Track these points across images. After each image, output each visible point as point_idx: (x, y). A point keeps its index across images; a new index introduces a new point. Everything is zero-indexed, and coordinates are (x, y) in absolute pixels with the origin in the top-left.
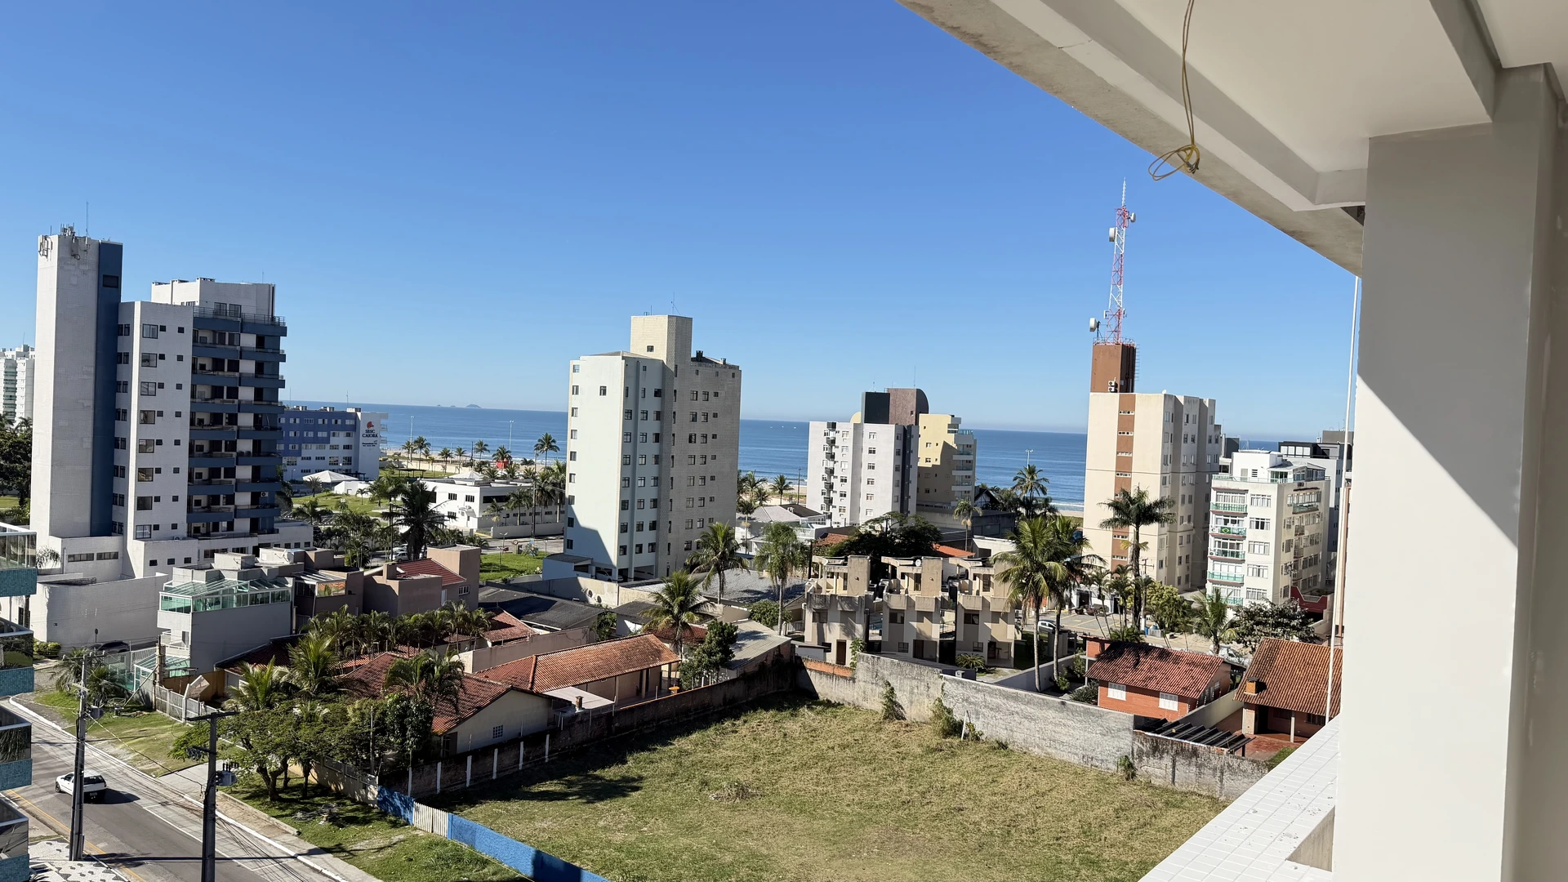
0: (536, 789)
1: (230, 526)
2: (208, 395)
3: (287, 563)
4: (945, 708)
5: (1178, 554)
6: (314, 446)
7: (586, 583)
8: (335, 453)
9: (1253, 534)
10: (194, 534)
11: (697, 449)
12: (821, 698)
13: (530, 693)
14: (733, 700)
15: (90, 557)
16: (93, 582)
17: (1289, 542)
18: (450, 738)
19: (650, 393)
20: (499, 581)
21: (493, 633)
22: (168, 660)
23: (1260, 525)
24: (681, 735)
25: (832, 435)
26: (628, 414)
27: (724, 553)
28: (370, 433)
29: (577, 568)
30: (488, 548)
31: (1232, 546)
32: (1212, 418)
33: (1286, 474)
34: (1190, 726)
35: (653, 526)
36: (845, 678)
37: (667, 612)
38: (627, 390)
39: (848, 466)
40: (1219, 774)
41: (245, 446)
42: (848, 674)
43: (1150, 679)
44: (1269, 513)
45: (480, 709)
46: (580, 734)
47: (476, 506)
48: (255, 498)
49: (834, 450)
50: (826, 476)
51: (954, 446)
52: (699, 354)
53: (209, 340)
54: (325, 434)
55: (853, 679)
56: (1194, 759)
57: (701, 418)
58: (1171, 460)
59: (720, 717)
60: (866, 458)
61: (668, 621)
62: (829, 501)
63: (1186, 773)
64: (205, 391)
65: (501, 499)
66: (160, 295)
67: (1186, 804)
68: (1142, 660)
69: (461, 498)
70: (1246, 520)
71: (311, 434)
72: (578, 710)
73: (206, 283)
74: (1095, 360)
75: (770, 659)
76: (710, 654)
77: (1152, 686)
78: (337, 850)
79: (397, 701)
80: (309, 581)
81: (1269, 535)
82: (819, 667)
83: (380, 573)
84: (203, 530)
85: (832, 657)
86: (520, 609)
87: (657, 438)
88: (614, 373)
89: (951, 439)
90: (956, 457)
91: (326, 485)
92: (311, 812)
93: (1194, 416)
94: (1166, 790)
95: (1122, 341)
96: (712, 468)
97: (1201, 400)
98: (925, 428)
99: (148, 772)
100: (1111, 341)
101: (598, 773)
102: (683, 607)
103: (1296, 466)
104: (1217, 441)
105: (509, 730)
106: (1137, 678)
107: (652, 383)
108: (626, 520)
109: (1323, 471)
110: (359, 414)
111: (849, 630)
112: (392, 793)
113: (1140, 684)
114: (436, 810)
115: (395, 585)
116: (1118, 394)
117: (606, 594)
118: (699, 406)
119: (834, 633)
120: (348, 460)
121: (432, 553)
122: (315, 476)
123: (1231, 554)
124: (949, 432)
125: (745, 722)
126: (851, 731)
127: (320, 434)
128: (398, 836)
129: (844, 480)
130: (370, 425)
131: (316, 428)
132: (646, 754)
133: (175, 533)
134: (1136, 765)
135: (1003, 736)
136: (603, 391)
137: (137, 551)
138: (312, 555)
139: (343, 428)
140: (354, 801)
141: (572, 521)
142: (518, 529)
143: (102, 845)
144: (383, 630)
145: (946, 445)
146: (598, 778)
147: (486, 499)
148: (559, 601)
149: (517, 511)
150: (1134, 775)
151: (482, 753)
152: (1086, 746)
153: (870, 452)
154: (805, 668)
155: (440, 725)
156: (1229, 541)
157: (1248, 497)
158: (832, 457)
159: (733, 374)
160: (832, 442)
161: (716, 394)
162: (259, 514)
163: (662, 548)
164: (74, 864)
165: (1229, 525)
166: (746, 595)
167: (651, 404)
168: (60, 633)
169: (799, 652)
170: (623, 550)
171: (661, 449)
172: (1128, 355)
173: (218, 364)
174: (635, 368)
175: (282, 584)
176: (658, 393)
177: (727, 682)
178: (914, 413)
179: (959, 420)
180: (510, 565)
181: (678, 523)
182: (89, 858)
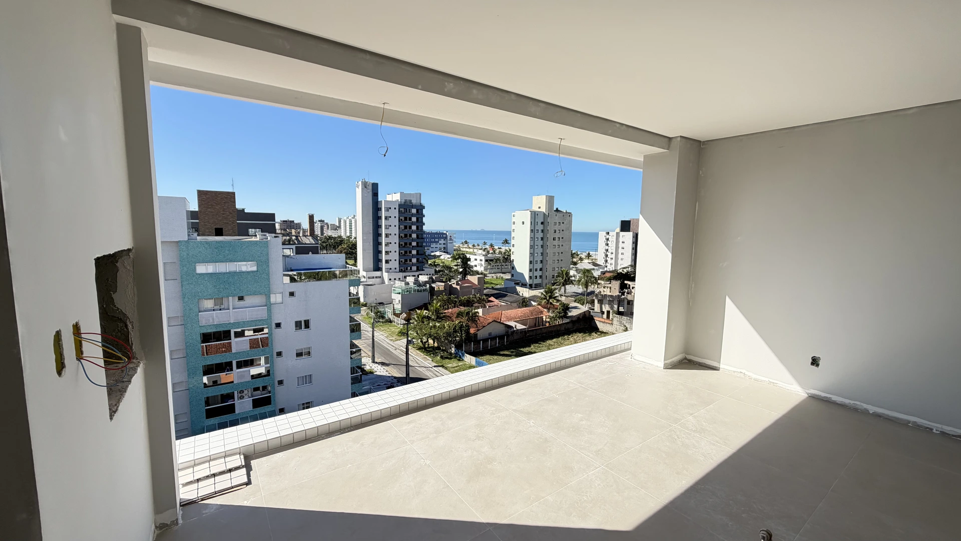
0: (502, 353)
1: (411, 269)
2: (403, 228)
3: (427, 280)
6: (434, 244)
7: (519, 288)
8: (440, 246)
10: (401, 271)
11: (556, 242)
12: (600, 330)
13: (500, 322)
14: (568, 329)
15: (373, 278)
16: (375, 285)
18: (475, 335)
19: (539, 223)
20: (490, 287)
21: (488, 304)
22: (395, 308)
24: (550, 339)
25: (608, 236)
26: (532, 231)
27: (566, 279)
28: (451, 239)
29: (515, 284)
30: (487, 277)
35: (541, 270)
36: (609, 323)
37: (545, 299)
38: (531, 222)
39: (614, 248)
41: (414, 244)
42: (610, 322)
45: (484, 326)
46: (516, 337)
47: (483, 263)
48: (418, 260)
49: (608, 242)
50: (605, 252)
52: (557, 209)
53: (403, 211)
54: (437, 240)
55: (612, 324)
57: (557, 231)
59: (563, 335)
60: (621, 245)
61: (545, 302)
62: (606, 261)
64: (403, 227)
65: (491, 260)
66: (389, 198)
69: (478, 260)
71: (433, 240)
72: (515, 329)
73: (402, 193)
75: (581, 316)
76: (560, 313)
78: (442, 366)
79: (459, 323)
80: (433, 285)
82: (599, 319)
83: (454, 284)
84: (403, 270)
85: (605, 316)
86: (497, 296)
87: (542, 239)
88: (527, 217)
91: (438, 256)
92: (435, 354)
96: (562, 249)
99: (391, 340)
101: (522, 349)
102: (550, 297)
105: (493, 334)
107: (540, 220)
108: (532, 268)
110: (447, 233)
111: (612, 308)
112: (459, 351)
114: (472, 357)
115: (458, 287)
117: (525, 292)
118: (557, 228)
119: (606, 308)
120: (445, 248)
121: (469, 277)
122: (435, 253)
125: (572, 336)
127: (436, 240)
128: (460, 363)
129: (612, 253)
130: (451, 237)
131: (435, 238)
132: (538, 344)
133: (396, 270)
136: (523, 223)
137: (386, 276)
138: (434, 277)
139: (443, 238)
140: (447, 352)
141: (513, 268)
142: (496, 270)
143: (380, 359)
144: (455, 301)
146: (521, 351)
147: (486, 261)
148: (509, 294)
149: (496, 264)
151: (485, 340)
153: (623, 242)
154: (594, 320)
155: (472, 331)
158: (607, 245)
159: (569, 216)
160: (608, 239)
161: (563, 223)
162: (418, 265)
163: (544, 277)
164: (373, 364)
166: (574, 294)
167: (540, 227)
168: (367, 299)
169: (592, 314)
170: (530, 277)
171: (543, 243)
173: (406, 219)
174: (534, 215)
175: (426, 286)
176: (542, 223)
177: (566, 323)
180: (494, 282)
181: (550, 269)
182: (377, 363)
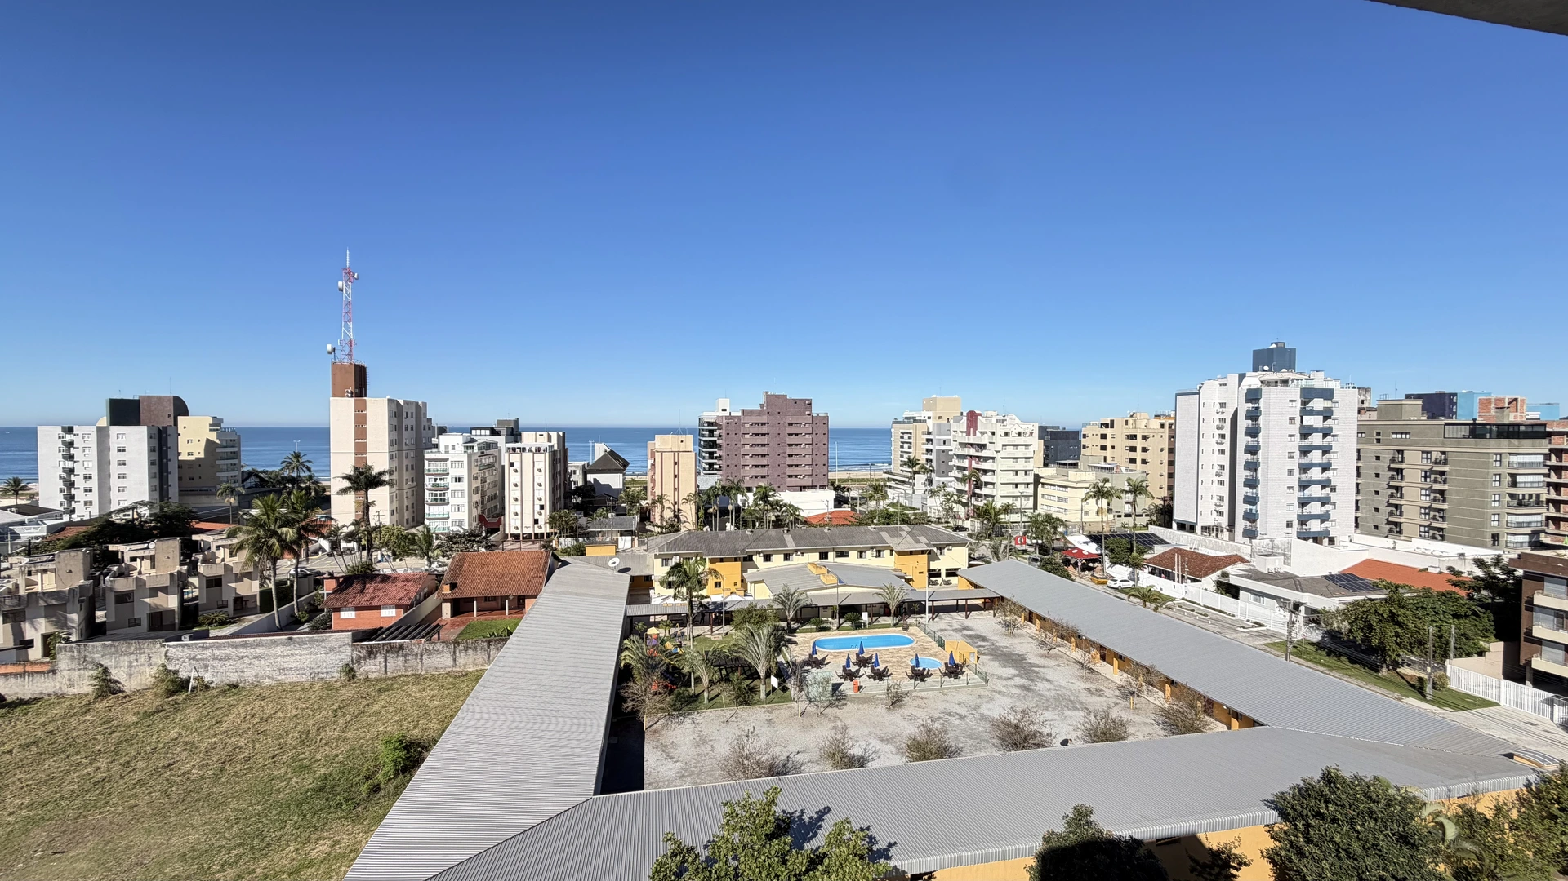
4: (170, 671)
5: (406, 504)
9: (453, 486)
12: (10, 698)
17: (477, 488)
23: (458, 479)
25: (69, 437)
31: (440, 495)
32: (425, 414)
33: (473, 447)
34: (400, 627)
36: (43, 672)
39: (92, 465)
40: (419, 657)
43: (373, 598)
44: (463, 472)
49: (72, 451)
50: (65, 475)
51: (218, 441)
56: (401, 652)
58: (396, 443)
60: (114, 456)
62: (71, 498)
63: (395, 664)
67: (396, 686)
68: (368, 585)
70: (449, 477)
74: (334, 375)
77: (375, 603)
81: (464, 485)
85: (36, 653)
89: (213, 436)
90: (218, 450)
93: (412, 413)
94: (380, 680)
95: (354, 361)
97: (417, 404)
98: (185, 427)
100: (346, 362)
103: (479, 441)
104: (429, 429)
106: (363, 600)
109: (497, 444)
113: (366, 604)
116: (353, 399)
119: (37, 629)
123: (440, 500)
124: (211, 430)
126: (43, 725)
129: (88, 477)
134: (355, 668)
135: (234, 678)
145: (209, 442)
150: (354, 676)
152: (312, 666)
153: (119, 450)
156: (438, 492)
157: (449, 463)
158: (70, 457)
160: (71, 444)
165: (438, 482)
172: (361, 373)
178: (172, 416)
179: (222, 421)
